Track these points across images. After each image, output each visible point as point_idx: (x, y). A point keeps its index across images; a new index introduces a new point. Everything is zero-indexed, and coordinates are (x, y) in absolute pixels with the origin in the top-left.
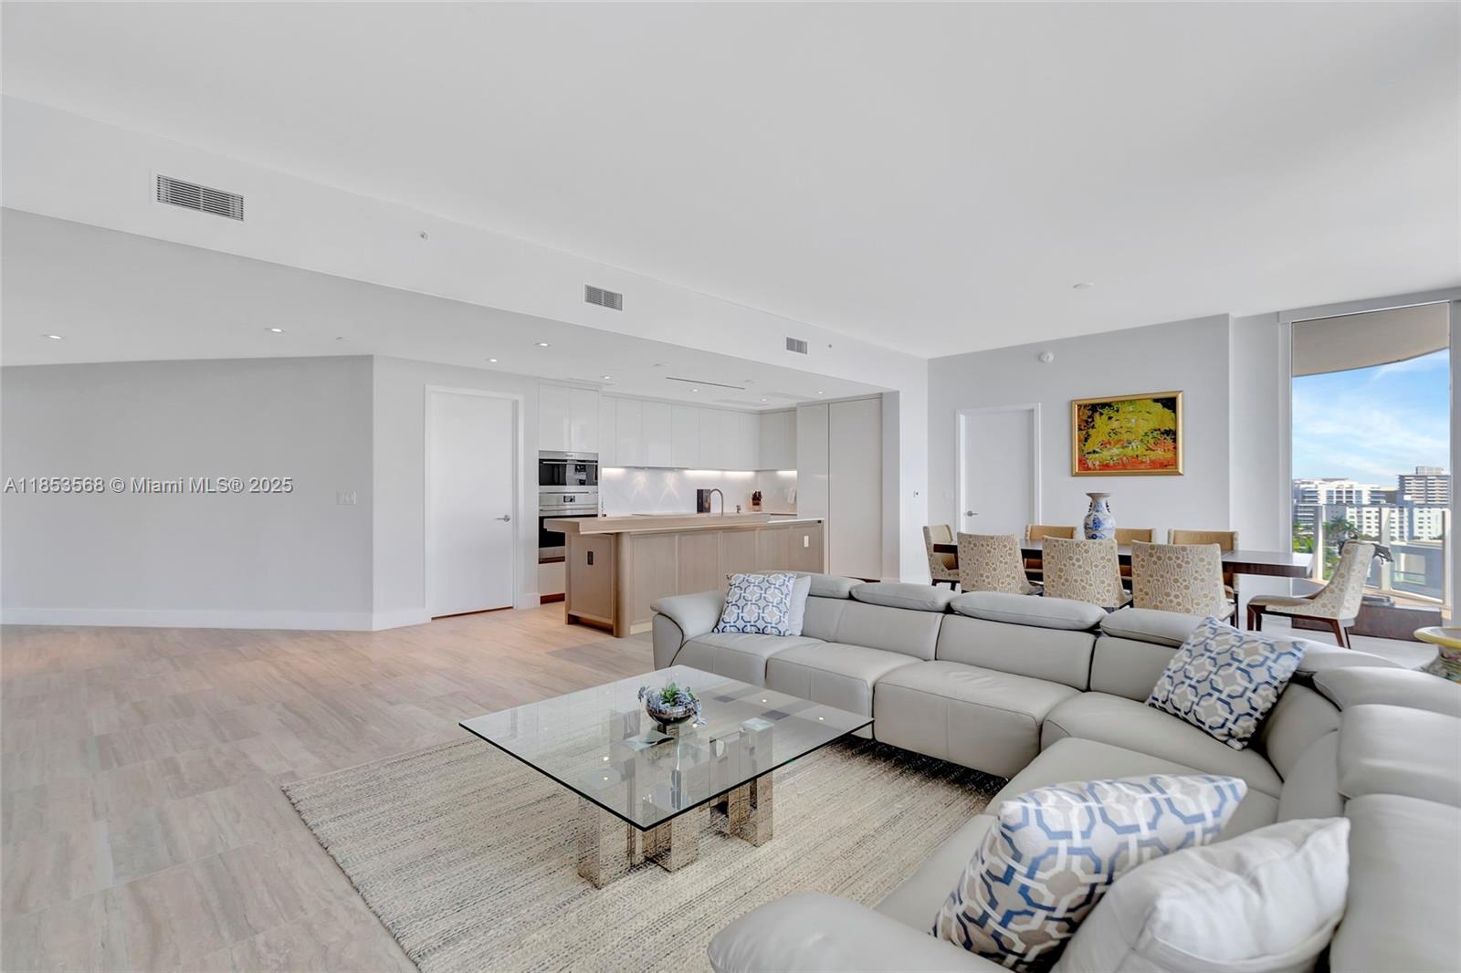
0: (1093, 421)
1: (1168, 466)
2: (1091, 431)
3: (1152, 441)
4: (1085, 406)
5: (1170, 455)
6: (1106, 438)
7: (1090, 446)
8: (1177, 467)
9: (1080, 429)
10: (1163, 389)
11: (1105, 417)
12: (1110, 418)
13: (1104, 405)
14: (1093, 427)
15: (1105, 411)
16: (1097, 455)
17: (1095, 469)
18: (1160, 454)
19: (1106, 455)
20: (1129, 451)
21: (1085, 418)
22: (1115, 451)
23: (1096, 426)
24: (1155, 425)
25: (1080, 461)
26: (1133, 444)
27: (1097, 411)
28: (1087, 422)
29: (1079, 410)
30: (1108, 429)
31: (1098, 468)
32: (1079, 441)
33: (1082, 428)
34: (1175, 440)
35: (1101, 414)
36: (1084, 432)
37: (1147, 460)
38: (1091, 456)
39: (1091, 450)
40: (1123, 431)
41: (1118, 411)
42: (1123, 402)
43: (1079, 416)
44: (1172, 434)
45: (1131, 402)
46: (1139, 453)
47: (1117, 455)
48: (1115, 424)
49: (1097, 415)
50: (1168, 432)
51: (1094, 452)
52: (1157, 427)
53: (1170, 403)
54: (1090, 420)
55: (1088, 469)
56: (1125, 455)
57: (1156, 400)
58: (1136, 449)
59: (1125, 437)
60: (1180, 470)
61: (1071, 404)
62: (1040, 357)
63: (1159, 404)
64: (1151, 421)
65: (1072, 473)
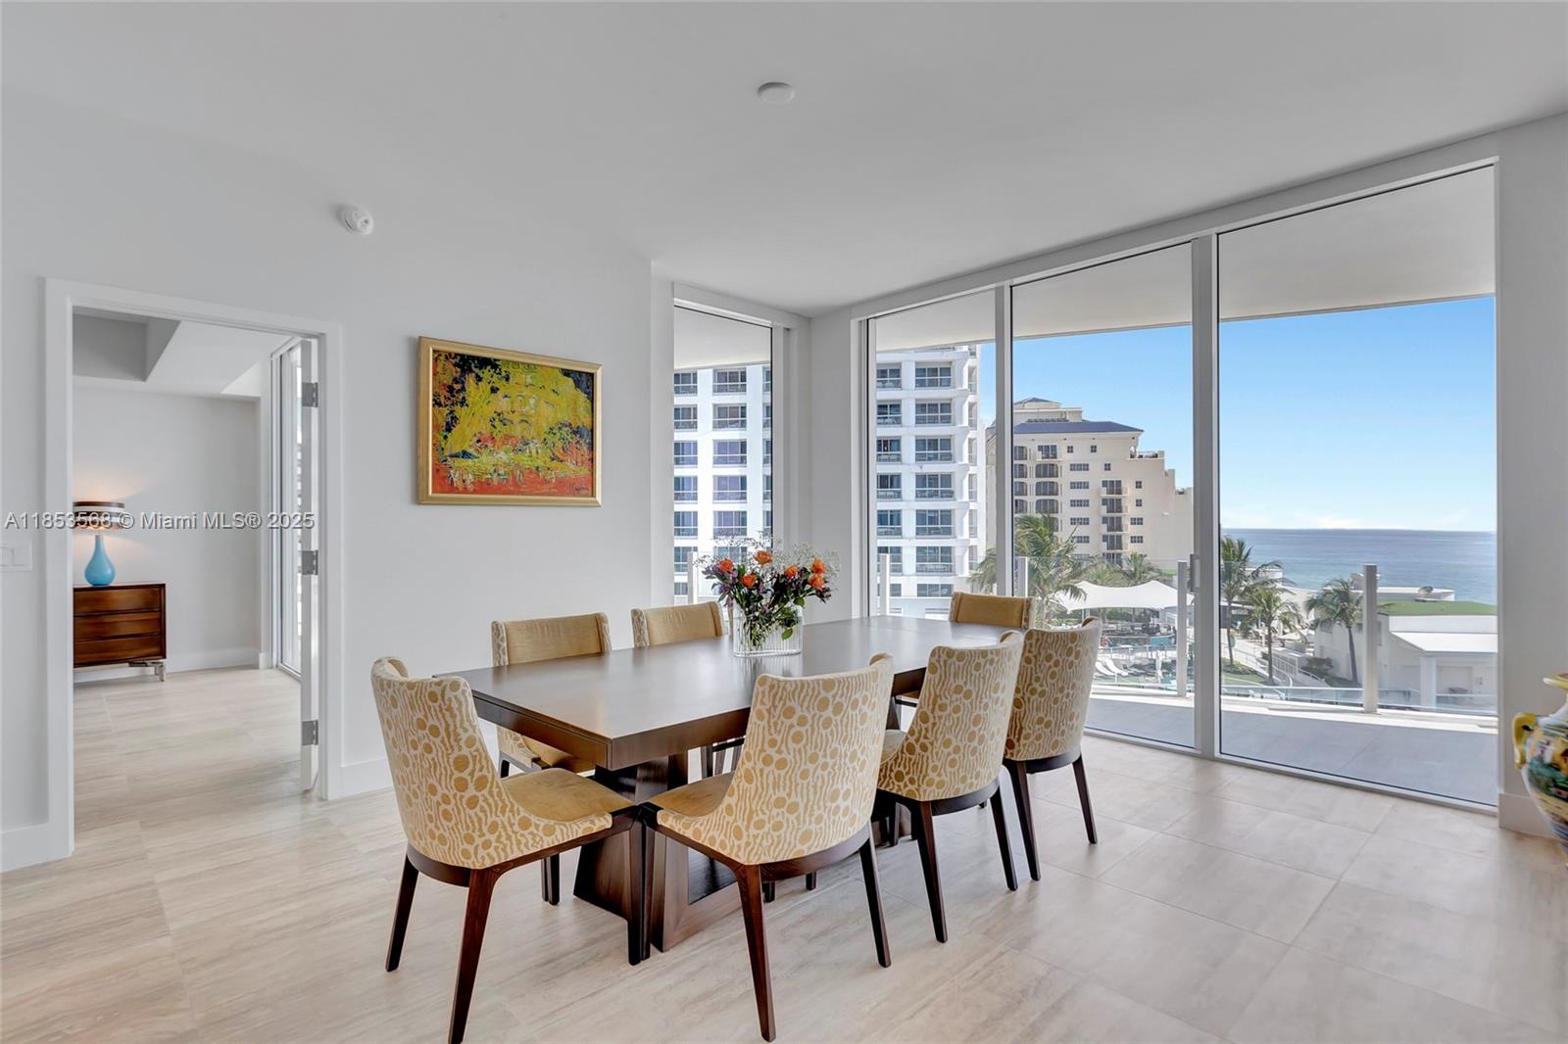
0: (463, 389)
1: (583, 490)
2: (459, 411)
3: (559, 444)
4: (449, 356)
5: (584, 472)
6: (486, 429)
7: (456, 441)
8: (593, 495)
9: (437, 403)
10: (576, 354)
11: (484, 386)
12: (494, 390)
13: (485, 362)
14: (463, 402)
15: (486, 372)
16: (470, 462)
17: (465, 491)
18: (570, 469)
19: (485, 461)
20: (524, 460)
21: (448, 380)
22: (503, 456)
23: (469, 401)
24: (564, 416)
25: (436, 471)
26: (531, 445)
27: (471, 371)
28: (451, 389)
29: (436, 360)
30: (487, 410)
31: (471, 487)
32: (436, 427)
33: (442, 400)
34: (592, 447)
35: (479, 379)
36: (446, 411)
37: (552, 476)
38: (460, 462)
39: (457, 450)
40: (516, 418)
41: (507, 379)
42: (516, 364)
43: (435, 374)
44: (588, 435)
45: (528, 366)
46: (540, 463)
47: (506, 465)
48: (502, 404)
49: (470, 379)
50: (579, 431)
51: (465, 455)
52: (570, 419)
53: (584, 381)
54: (457, 387)
55: (452, 489)
56: (518, 466)
57: (567, 373)
58: (536, 456)
59: (518, 430)
60: (599, 498)
61: (417, 345)
62: (342, 216)
63: (570, 381)
64: (562, 404)
65: (419, 497)
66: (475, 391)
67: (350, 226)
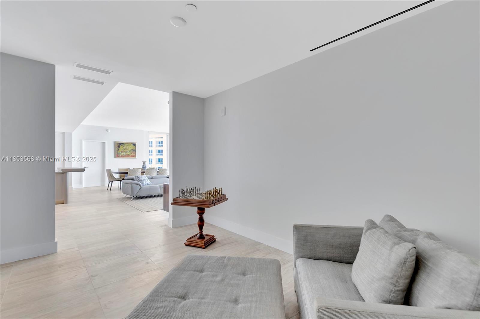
1: (134, 156)
2: (119, 149)
3: (131, 152)
4: (118, 143)
5: (134, 154)
6: (123, 150)
7: (119, 152)
8: (135, 157)
9: (117, 148)
10: (133, 142)
11: (122, 146)
13: (122, 143)
15: (122, 145)
18: (133, 154)
19: (122, 154)
20: (127, 153)
22: (124, 153)
25: (117, 155)
30: (122, 148)
31: (121, 157)
32: (117, 150)
34: (135, 152)
37: (130, 155)
38: (119, 154)
41: (125, 145)
43: (117, 145)
44: (135, 150)
45: (127, 144)
48: (124, 148)
49: (120, 145)
50: (134, 150)
51: (120, 153)
52: (132, 149)
53: (134, 145)
55: (118, 157)
57: (132, 144)
58: (128, 153)
59: (126, 150)
60: (136, 157)
61: (115, 142)
62: (107, 130)
63: (133, 145)
64: (131, 148)
65: (115, 157)
66: (121, 147)
67: (108, 131)
